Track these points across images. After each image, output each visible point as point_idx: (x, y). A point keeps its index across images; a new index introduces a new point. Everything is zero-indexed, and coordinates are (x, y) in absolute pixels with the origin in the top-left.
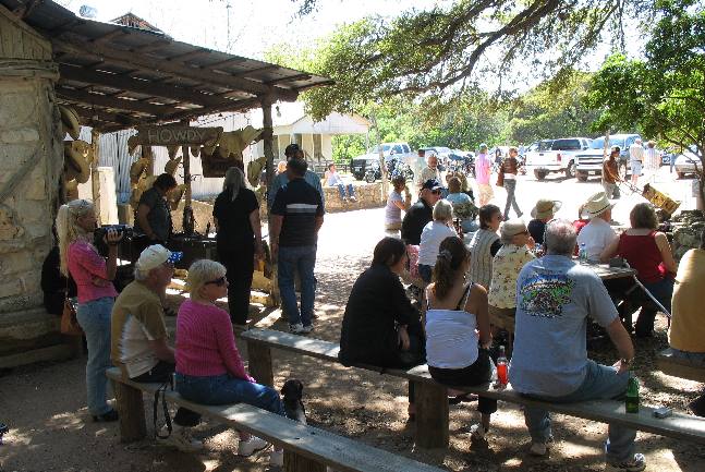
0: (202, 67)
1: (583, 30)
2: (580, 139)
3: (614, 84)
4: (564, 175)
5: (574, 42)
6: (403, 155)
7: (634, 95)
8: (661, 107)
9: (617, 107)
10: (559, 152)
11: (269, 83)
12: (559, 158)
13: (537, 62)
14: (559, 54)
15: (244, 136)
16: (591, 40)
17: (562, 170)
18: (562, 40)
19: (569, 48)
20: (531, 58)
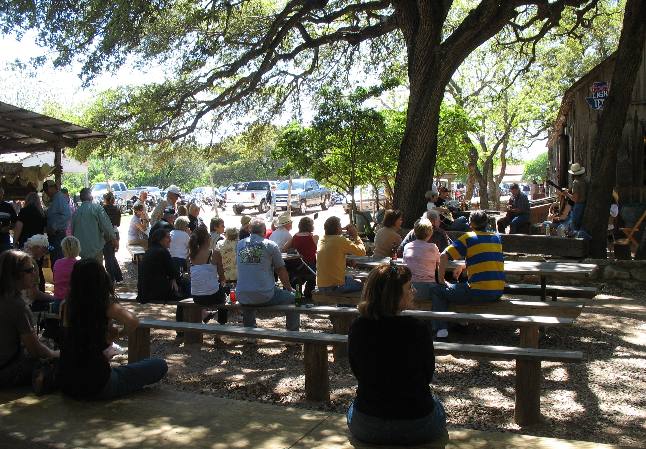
0: (14, 121)
1: (272, 101)
2: (270, 182)
3: (292, 142)
4: (257, 211)
5: (265, 110)
6: (120, 192)
7: (306, 151)
8: (325, 160)
9: (295, 159)
10: (253, 192)
11: (59, 133)
12: (253, 196)
13: (239, 123)
14: (255, 118)
15: (42, 171)
16: (277, 109)
17: (255, 207)
18: (257, 108)
19: (262, 114)
20: (234, 121)
